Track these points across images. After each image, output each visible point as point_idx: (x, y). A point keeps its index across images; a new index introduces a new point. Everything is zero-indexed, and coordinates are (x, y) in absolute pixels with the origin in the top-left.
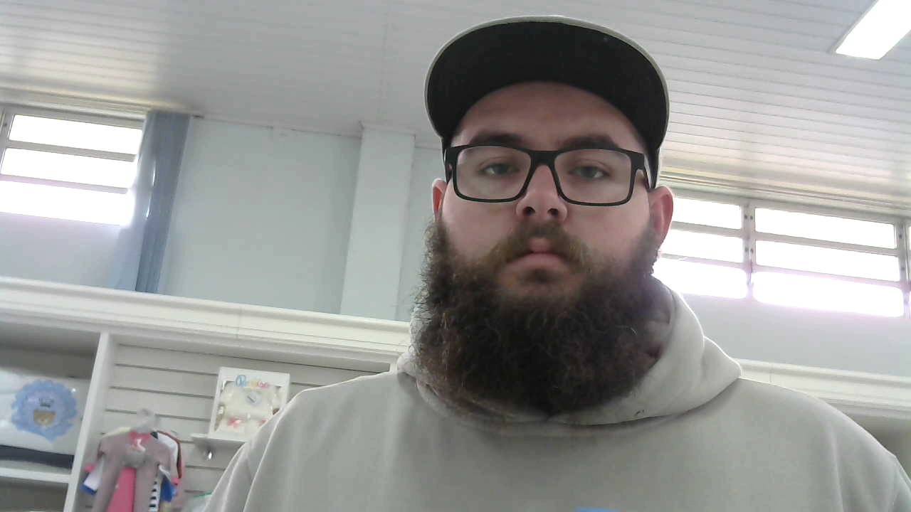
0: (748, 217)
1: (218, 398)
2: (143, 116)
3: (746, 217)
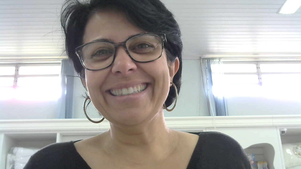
2: (60, 62)
3: (257, 68)
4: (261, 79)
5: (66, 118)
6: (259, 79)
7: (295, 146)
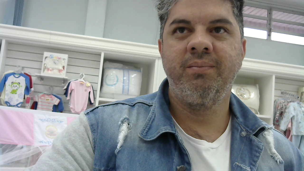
1: (44, 62)
5: (14, 25)
7: (239, 87)
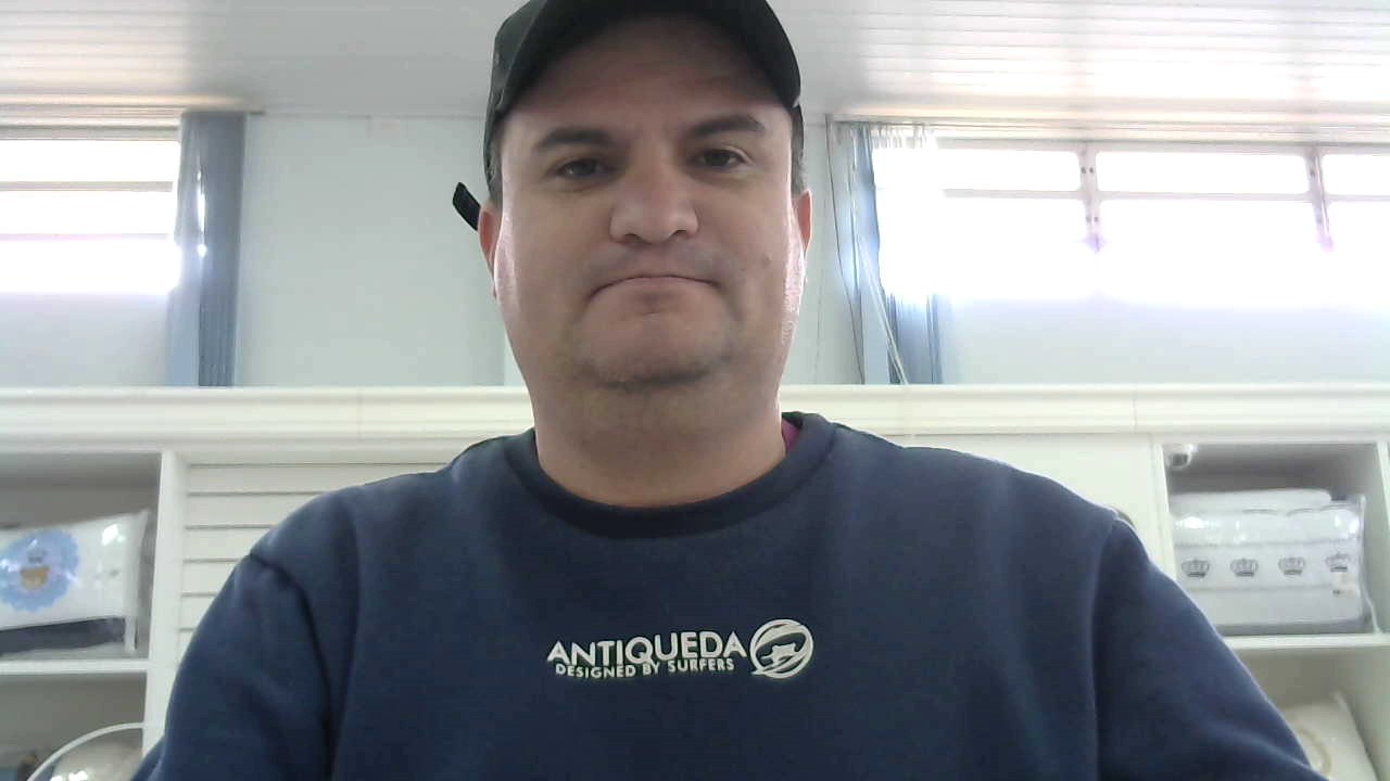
0: (1087, 171)
2: (176, 122)
3: (1083, 170)
4: (1096, 219)
5: (202, 383)
6: (1088, 219)
